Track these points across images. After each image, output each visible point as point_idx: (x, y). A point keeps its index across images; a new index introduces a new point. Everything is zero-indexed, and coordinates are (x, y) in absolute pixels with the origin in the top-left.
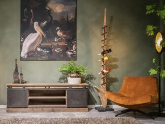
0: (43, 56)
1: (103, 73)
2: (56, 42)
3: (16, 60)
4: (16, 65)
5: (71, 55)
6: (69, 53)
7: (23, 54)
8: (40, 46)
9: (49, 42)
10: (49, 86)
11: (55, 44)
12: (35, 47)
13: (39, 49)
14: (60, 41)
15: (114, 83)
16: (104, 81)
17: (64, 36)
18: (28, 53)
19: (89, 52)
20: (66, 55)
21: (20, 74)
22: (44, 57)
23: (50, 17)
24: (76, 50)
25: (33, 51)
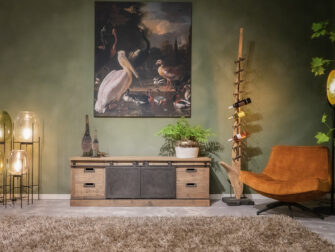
0: (134, 109)
1: (236, 139)
2: (157, 86)
3: (87, 116)
4: (87, 125)
5: (182, 108)
6: (179, 105)
7: (98, 107)
8: (128, 93)
9: (145, 87)
10: (144, 162)
11: (155, 90)
12: (119, 95)
13: (126, 98)
14: (162, 84)
15: (255, 158)
16: (238, 154)
17: (170, 75)
18: (107, 105)
19: (211, 102)
20: (173, 109)
21: (93, 140)
22: (136, 112)
23: (145, 43)
24: (190, 100)
25: (116, 102)
